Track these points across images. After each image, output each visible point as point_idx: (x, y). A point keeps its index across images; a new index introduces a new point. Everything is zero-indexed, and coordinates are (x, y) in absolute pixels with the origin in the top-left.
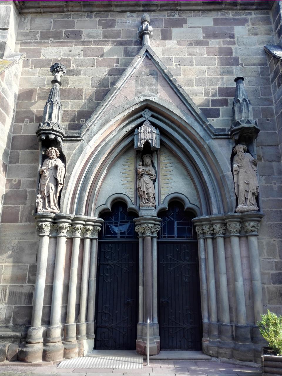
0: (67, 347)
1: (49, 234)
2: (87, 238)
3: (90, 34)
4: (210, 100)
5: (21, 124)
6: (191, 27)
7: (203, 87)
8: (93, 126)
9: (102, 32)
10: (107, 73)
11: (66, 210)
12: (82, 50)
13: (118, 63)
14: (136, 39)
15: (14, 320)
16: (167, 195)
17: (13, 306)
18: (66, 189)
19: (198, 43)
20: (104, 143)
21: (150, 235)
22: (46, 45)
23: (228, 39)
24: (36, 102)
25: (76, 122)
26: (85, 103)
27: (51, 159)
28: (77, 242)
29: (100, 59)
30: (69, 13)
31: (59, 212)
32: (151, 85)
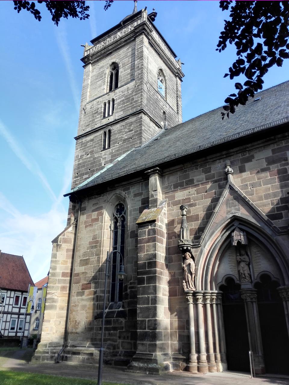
0: (210, 366)
1: (192, 303)
2: (214, 304)
3: (199, 180)
4: (275, 208)
5: (171, 240)
6: (257, 160)
7: (270, 200)
8: (206, 237)
9: (204, 177)
10: (210, 202)
11: (199, 289)
12: (195, 191)
13: (215, 194)
14: (224, 177)
15: (183, 350)
16: (258, 273)
17: (181, 343)
18: (197, 276)
19: (263, 170)
20: (214, 245)
21: (250, 300)
22: (177, 191)
23: (283, 162)
24: (176, 226)
25: (198, 235)
26: (201, 223)
27: (187, 259)
28: (208, 306)
29: (206, 194)
30: (186, 169)
31: (195, 290)
32: (236, 206)
